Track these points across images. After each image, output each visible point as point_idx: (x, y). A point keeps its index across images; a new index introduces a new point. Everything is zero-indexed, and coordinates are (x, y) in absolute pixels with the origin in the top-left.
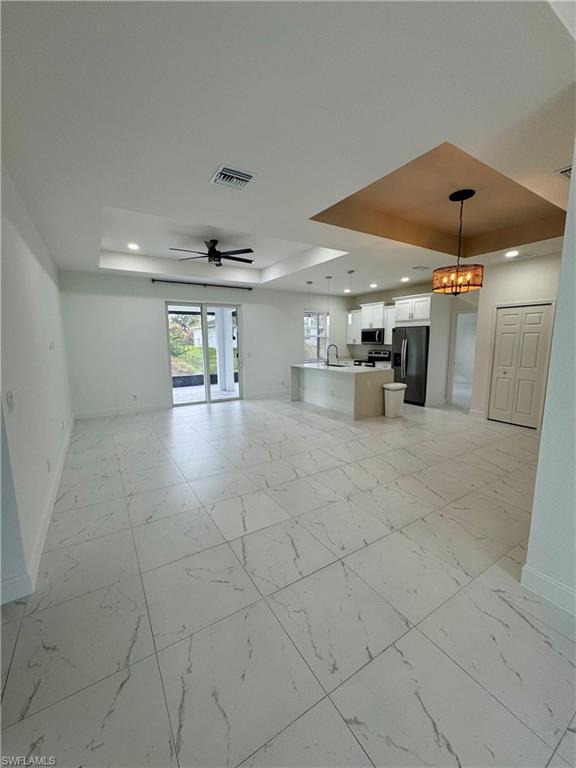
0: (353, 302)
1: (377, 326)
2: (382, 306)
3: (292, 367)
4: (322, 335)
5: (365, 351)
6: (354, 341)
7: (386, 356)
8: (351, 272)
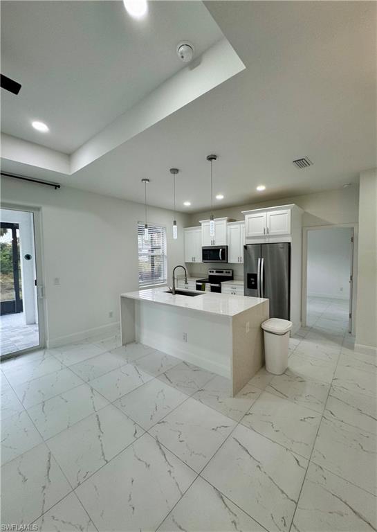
0: (191, 219)
1: (220, 243)
2: (225, 221)
3: (123, 298)
4: (156, 252)
5: (206, 270)
6: (194, 259)
7: (230, 275)
8: (212, 158)
